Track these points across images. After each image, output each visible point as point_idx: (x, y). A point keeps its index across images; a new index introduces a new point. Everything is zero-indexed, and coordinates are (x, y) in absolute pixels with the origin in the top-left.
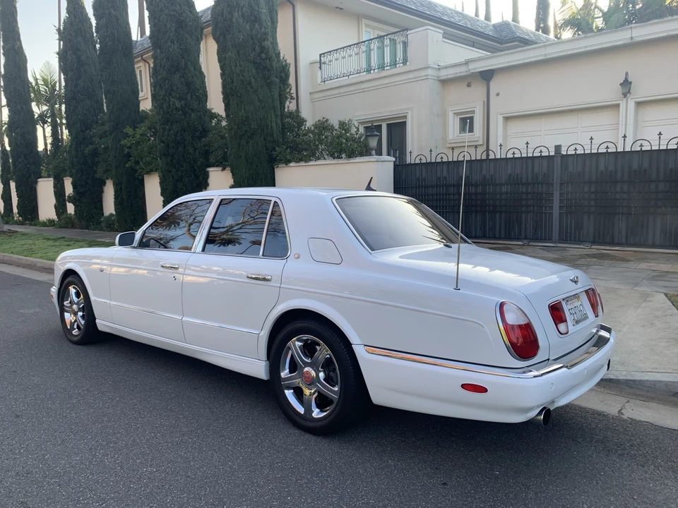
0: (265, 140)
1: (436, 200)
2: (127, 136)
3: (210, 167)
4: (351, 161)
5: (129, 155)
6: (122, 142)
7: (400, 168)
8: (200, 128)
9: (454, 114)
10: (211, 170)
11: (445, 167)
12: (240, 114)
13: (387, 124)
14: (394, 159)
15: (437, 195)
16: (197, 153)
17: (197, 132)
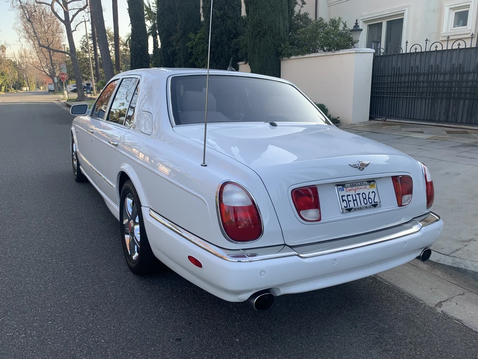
0: (273, 38)
1: (408, 87)
2: (190, 39)
3: (240, 61)
4: (336, 53)
5: (191, 54)
6: (187, 45)
7: (379, 58)
8: (234, 31)
9: (451, 9)
10: (240, 63)
11: (418, 56)
12: (256, 18)
13: (387, 21)
14: (374, 51)
15: (408, 83)
16: (231, 51)
17: (231, 34)
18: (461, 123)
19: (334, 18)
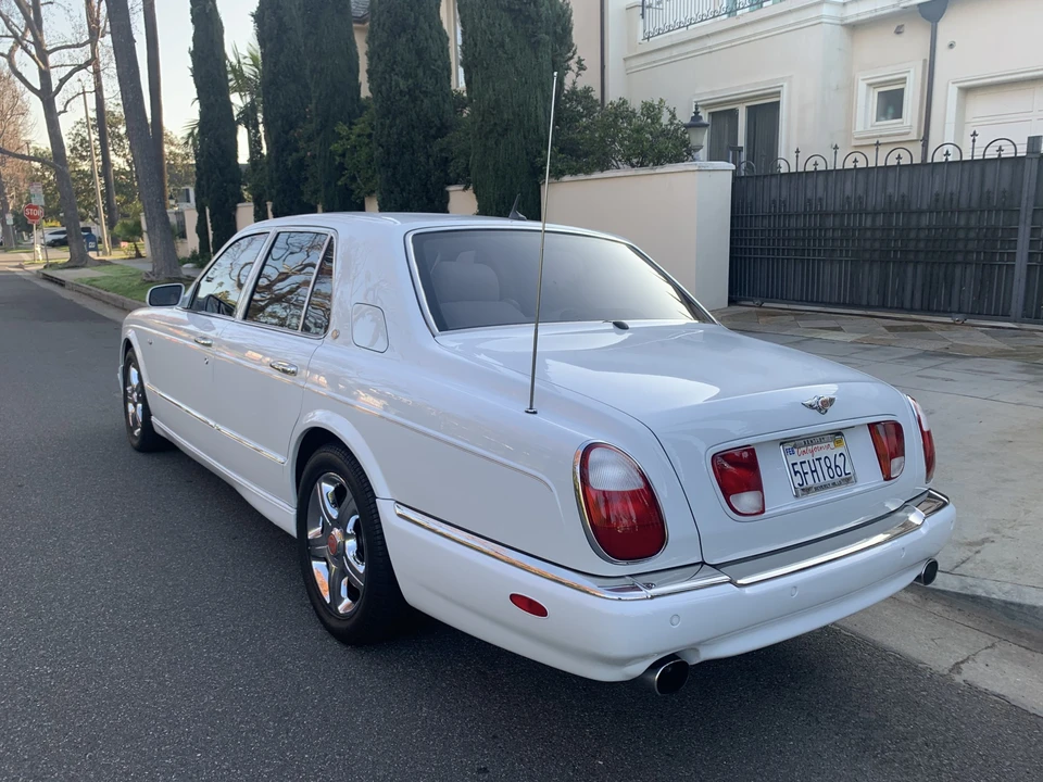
0: (525, 138)
1: (804, 240)
2: (339, 137)
3: (450, 184)
4: (657, 171)
5: (342, 167)
6: (332, 148)
7: (744, 182)
8: (437, 122)
9: (870, 85)
10: (451, 188)
11: (821, 179)
12: (487, 96)
13: (748, 107)
14: (733, 167)
15: (804, 230)
16: (431, 163)
17: (431, 128)
18: (912, 310)
19: (649, 100)
